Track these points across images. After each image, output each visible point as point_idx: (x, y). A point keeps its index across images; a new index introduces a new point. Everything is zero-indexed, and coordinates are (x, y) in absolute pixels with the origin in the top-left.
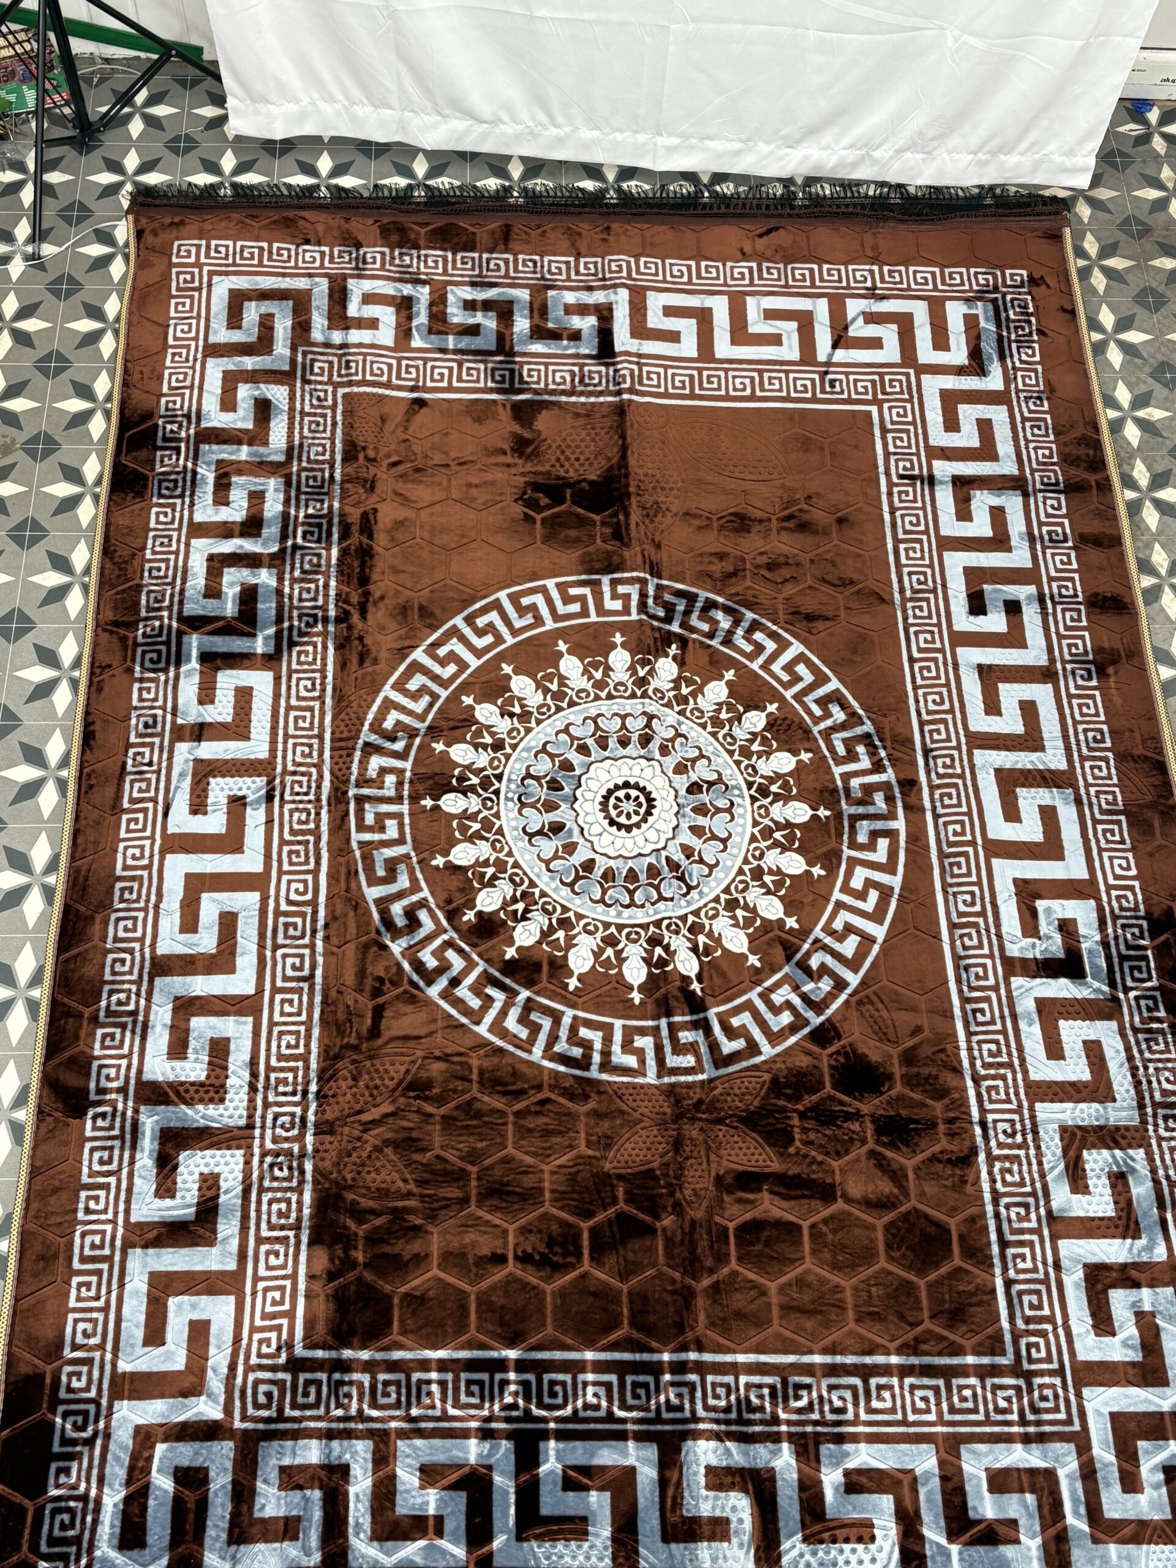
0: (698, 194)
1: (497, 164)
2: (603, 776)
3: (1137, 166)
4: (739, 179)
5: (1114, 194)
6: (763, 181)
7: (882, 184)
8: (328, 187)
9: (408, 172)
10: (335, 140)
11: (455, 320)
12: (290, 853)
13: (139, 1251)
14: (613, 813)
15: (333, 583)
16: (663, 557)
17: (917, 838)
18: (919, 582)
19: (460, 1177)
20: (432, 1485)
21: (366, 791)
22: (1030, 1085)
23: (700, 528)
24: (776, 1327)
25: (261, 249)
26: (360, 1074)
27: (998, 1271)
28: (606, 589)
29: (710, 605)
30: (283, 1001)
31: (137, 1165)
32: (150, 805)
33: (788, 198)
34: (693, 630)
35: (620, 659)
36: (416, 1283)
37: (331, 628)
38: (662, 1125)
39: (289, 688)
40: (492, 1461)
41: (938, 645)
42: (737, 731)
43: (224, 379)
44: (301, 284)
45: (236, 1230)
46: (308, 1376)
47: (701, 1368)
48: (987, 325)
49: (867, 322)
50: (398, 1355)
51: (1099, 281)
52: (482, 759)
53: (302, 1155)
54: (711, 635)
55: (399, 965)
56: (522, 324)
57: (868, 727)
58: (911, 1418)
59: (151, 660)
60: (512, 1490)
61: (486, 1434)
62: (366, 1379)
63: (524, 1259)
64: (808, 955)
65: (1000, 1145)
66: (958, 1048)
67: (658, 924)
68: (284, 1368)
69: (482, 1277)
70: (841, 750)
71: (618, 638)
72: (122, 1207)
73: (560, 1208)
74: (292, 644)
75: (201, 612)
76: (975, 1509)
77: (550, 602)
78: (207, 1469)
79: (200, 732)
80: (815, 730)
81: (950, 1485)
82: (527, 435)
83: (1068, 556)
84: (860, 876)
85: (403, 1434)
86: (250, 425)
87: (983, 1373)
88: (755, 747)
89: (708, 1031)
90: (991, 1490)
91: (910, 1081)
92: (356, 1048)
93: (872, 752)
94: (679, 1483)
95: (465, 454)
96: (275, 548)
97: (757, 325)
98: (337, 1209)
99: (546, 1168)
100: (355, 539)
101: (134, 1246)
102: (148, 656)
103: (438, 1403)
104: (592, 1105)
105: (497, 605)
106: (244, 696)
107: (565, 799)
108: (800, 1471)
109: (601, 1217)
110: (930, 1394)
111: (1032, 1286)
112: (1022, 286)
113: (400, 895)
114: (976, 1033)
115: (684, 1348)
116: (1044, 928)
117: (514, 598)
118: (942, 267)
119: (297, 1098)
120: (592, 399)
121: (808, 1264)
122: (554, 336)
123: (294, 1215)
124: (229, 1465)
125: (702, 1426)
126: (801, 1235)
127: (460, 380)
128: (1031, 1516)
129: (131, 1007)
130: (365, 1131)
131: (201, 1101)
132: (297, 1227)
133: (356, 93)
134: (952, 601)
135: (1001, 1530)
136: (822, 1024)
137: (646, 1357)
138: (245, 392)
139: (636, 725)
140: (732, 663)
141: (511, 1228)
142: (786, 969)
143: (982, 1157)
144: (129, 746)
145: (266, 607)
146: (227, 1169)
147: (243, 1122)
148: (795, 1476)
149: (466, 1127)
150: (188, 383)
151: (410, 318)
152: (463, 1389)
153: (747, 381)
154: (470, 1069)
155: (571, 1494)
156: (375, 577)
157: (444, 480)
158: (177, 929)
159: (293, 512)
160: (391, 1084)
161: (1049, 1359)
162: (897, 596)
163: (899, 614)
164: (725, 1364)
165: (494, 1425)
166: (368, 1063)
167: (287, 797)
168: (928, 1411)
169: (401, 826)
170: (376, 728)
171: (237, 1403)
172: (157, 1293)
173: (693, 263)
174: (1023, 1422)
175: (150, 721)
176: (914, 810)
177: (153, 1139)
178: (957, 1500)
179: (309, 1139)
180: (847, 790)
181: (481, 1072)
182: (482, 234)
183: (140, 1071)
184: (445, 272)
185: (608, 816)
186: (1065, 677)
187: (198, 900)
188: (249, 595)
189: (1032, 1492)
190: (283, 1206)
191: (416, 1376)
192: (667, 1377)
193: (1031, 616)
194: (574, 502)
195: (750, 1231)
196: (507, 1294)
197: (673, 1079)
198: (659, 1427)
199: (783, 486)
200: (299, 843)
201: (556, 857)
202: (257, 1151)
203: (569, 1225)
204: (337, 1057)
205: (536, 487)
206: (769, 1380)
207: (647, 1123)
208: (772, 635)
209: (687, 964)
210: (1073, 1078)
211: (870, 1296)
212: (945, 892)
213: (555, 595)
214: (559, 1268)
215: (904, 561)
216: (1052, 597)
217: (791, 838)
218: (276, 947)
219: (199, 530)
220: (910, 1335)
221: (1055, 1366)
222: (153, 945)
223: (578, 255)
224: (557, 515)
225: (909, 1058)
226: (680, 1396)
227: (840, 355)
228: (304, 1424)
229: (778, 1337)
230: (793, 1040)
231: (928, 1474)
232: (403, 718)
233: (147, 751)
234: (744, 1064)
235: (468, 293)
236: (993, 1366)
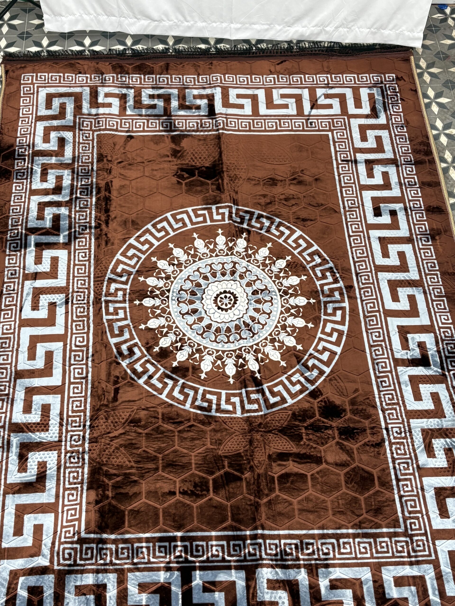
0: (251, 48)
1: (163, 39)
2: (215, 289)
3: (442, 31)
4: (268, 42)
5: (432, 42)
6: (279, 42)
7: (331, 42)
8: (89, 51)
9: (124, 44)
10: (91, 32)
11: (146, 103)
12: (76, 325)
13: (11, 495)
14: (219, 304)
15: (93, 212)
16: (239, 197)
17: (354, 310)
18: (352, 204)
19: (154, 459)
20: (144, 592)
21: (109, 298)
22: (407, 412)
23: (255, 184)
24: (297, 519)
25: (60, 76)
26: (109, 417)
27: (396, 491)
28: (214, 211)
29: (260, 216)
30: (74, 388)
31: (10, 459)
32: (14, 307)
33: (290, 49)
34: (253, 227)
35: (221, 240)
36: (135, 505)
37: (93, 231)
38: (244, 434)
39: (75, 256)
40: (171, 580)
41: (361, 230)
42: (273, 268)
43: (44, 130)
44: (78, 90)
45: (54, 485)
46: (88, 545)
47: (263, 537)
48: (378, 97)
49: (325, 98)
50: (127, 536)
51: (427, 78)
52: (161, 284)
53: (84, 452)
54: (261, 229)
55: (125, 371)
56: (175, 103)
57: (331, 264)
58: (359, 556)
59: (14, 247)
60: (180, 593)
61: (168, 569)
62: (113, 547)
63: (184, 493)
64: (307, 360)
65: (395, 438)
66: (375, 397)
67: (240, 349)
68: (76, 542)
69: (165, 502)
70: (319, 275)
71: (220, 231)
72: (3, 477)
73: (199, 471)
74: (76, 238)
75: (35, 226)
76: (389, 594)
77: (189, 217)
78: (42, 587)
79: (35, 276)
80: (308, 267)
81: (377, 584)
82: (178, 149)
83: (417, 191)
84: (329, 327)
85: (130, 570)
86: (56, 149)
87: (391, 535)
88: (282, 275)
89: (263, 394)
90: (396, 586)
91: (354, 412)
92: (107, 406)
93: (333, 274)
94: (255, 587)
95: (151, 158)
96: (68, 199)
97: (277, 101)
98: (99, 474)
99: (192, 454)
100: (103, 193)
101: (9, 493)
102: (12, 245)
103: (146, 557)
104: (213, 427)
105: (166, 219)
106: (55, 261)
107: (198, 299)
108: (309, 580)
109: (217, 474)
110: (367, 545)
111: (411, 498)
112: (393, 81)
113: (125, 342)
114: (383, 391)
115: (256, 528)
116: (411, 346)
117: (173, 216)
118: (358, 74)
119: (81, 428)
120: (206, 133)
121: (311, 491)
122: (189, 108)
123: (80, 478)
124: (52, 585)
125: (265, 562)
126: (307, 479)
127: (148, 127)
128: (414, 596)
129: (7, 392)
130: (111, 441)
131: (38, 431)
132: (82, 483)
133: (99, 10)
134: (366, 211)
135: (401, 601)
136: (314, 389)
137: (239, 533)
138: (53, 135)
139: (229, 267)
140: (271, 240)
141: (178, 480)
142: (298, 367)
143: (387, 443)
144: (4, 283)
145: (64, 223)
146: (50, 459)
147: (57, 439)
148: (307, 583)
149: (157, 438)
150: (28, 132)
151: (125, 102)
152: (157, 549)
153: (274, 124)
154: (158, 413)
155: (207, 594)
156: (112, 209)
157: (142, 168)
158: (26, 359)
159: (75, 184)
160: (123, 421)
161: (420, 529)
162: (342, 210)
163: (343, 217)
164: (274, 535)
166: (112, 412)
167: (75, 302)
168: (366, 553)
169: (125, 312)
170: (113, 271)
171: (56, 558)
172: (20, 513)
173: (249, 76)
174: (409, 556)
175: (14, 272)
176: (352, 298)
177: (17, 447)
178: (380, 591)
179: (87, 445)
180: (323, 291)
181: (163, 415)
182: (157, 68)
183: (11, 419)
184: (141, 83)
185: (217, 305)
186: (417, 241)
187: (36, 346)
188: (56, 218)
189: (414, 586)
190: (75, 474)
191: (136, 545)
192: (249, 541)
193: (401, 216)
194: (199, 176)
195: (285, 477)
196: (176, 508)
197: (248, 414)
198: (245, 563)
199: (291, 166)
200: (80, 321)
201: (194, 323)
202: (63, 451)
203: (204, 478)
204: (99, 410)
205: (182, 170)
206: (294, 541)
207: (237, 433)
208: (288, 228)
209: (254, 366)
210: (426, 408)
211: (339, 504)
212: (367, 332)
213: (192, 214)
214: (198, 496)
215: (345, 195)
216: (410, 208)
217: (298, 312)
218: (70, 365)
219: (34, 192)
220: (357, 520)
221: (423, 531)
222: (16, 366)
223: (199, 75)
224: (192, 181)
225: (353, 402)
226: (254, 549)
227: (314, 112)
228: (85, 567)
229: (298, 523)
230: (301, 396)
231: (367, 580)
232: (125, 267)
233: (12, 285)
234: (280, 407)
235: (151, 92)
236: (395, 533)
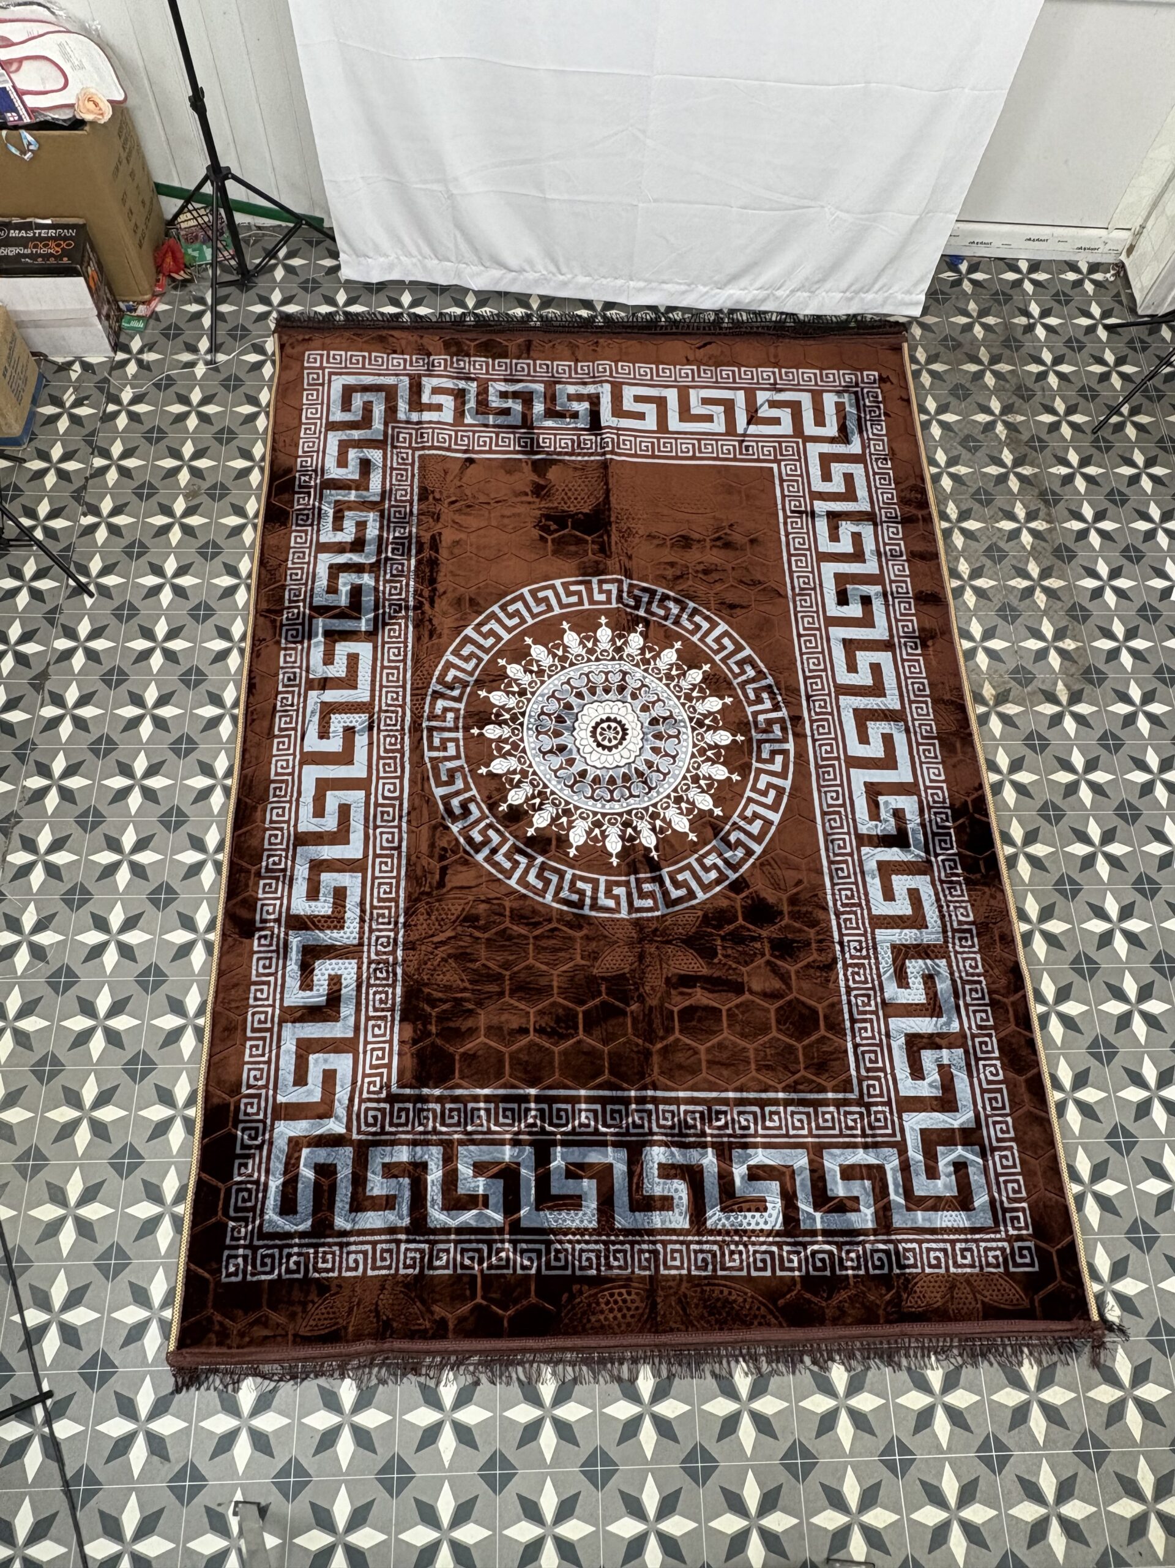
0: (658, 319)
1: (522, 300)
2: (593, 714)
3: (953, 301)
4: (685, 310)
5: (937, 320)
6: (701, 312)
7: (782, 313)
8: (409, 314)
9: (463, 305)
10: (412, 283)
11: (494, 405)
12: (384, 765)
13: (289, 1025)
14: (600, 738)
15: (412, 583)
16: (633, 565)
17: (801, 755)
18: (805, 583)
19: (498, 978)
20: (481, 1175)
21: (434, 723)
22: (872, 918)
23: (659, 545)
24: (704, 1074)
25: (364, 357)
26: (432, 911)
27: (849, 1038)
28: (595, 586)
29: (665, 597)
30: (381, 863)
31: (288, 969)
32: (292, 733)
33: (718, 321)
34: (653, 614)
35: (604, 634)
36: (469, 1046)
37: (411, 613)
38: (631, 944)
39: (383, 654)
40: (520, 1160)
41: (817, 625)
42: (683, 683)
43: (339, 445)
44: (390, 381)
45: (353, 1011)
46: (401, 1105)
47: (655, 1101)
48: (850, 409)
49: (770, 407)
50: (459, 1092)
51: (926, 379)
52: (512, 702)
53: (395, 963)
54: (666, 618)
55: (457, 840)
56: (539, 408)
57: (770, 680)
58: (792, 1132)
59: (292, 636)
60: (533, 1178)
61: (516, 1143)
62: (438, 1107)
63: (540, 1031)
64: (729, 833)
65: (852, 957)
66: (825, 894)
67: (629, 813)
68: (384, 1101)
69: (514, 1043)
70: (752, 696)
71: (603, 620)
72: (278, 996)
73: (564, 999)
74: (385, 624)
75: (325, 603)
76: (832, 1190)
77: (557, 595)
78: (335, 1165)
79: (324, 684)
80: (735, 682)
81: (816, 1175)
82: (542, 482)
83: (903, 566)
84: (764, 780)
85: (462, 1143)
86: (356, 477)
87: (838, 1103)
88: (695, 694)
89: (662, 884)
90: (843, 1178)
91: (794, 916)
92: (429, 894)
93: (773, 697)
94: (641, 1174)
95: (500, 496)
96: (373, 560)
97: (696, 409)
98: (418, 998)
99: (555, 973)
101: (286, 1022)
102: (290, 633)
103: (485, 1123)
104: (585, 932)
105: (521, 597)
106: (353, 660)
107: (567, 729)
108: (719, 1166)
109: (591, 1004)
110: (804, 1117)
111: (871, 1048)
112: (874, 383)
113: (457, 793)
114: (838, 884)
115: (644, 1088)
116: (883, 814)
117: (533, 593)
118: (821, 369)
119: (391, 927)
120: (586, 458)
121: (726, 1033)
122: (561, 415)
123: (390, 1002)
124: (350, 1162)
125: (655, 1138)
126: (721, 1015)
127: (497, 445)
128: (867, 1194)
129: (282, 866)
130: (435, 948)
131: (329, 928)
132: (392, 1010)
133: (426, 250)
134: (826, 596)
135: (849, 1204)
136: (737, 879)
137: (620, 1093)
138: (353, 454)
139: (615, 679)
140: (680, 637)
141: (532, 1011)
142: (714, 843)
143: (840, 965)
144: (278, 693)
145: (368, 600)
146: (346, 972)
147: (356, 942)
148: (716, 1169)
149: (502, 946)
150: (315, 448)
151: (464, 403)
152: (501, 1113)
153: (690, 446)
154: (504, 908)
155: (571, 1181)
156: (439, 579)
157: (486, 513)
158: (311, 815)
159: (385, 535)
160: (453, 918)
161: (881, 1095)
162: (790, 593)
163: (791, 605)
164: (671, 1098)
165: (521, 1137)
166: (437, 904)
167: (382, 727)
168: (803, 1128)
169: (458, 747)
170: (441, 681)
171: (355, 1122)
172: (302, 1052)
173: (654, 366)
174: (864, 1135)
175: (292, 676)
176: (799, 736)
177: (298, 952)
178: (820, 1184)
179: (399, 953)
180: (756, 723)
181: (512, 910)
182: (512, 347)
183: (288, 908)
184: (487, 373)
185: (596, 741)
186: (900, 647)
187: (324, 796)
188: (356, 592)
189: (869, 1179)
190: (383, 996)
191: (470, 1105)
192: (633, 1106)
193: (878, 606)
194: (573, 528)
195: (688, 1013)
196: (529, 1053)
197: (639, 915)
198: (628, 1138)
199: (714, 517)
200: (390, 758)
201: (561, 768)
202: (365, 960)
203: (571, 1009)
204: (418, 900)
205: (548, 517)
206: (699, 1108)
207: (621, 943)
208: (707, 618)
209: (648, 840)
210: (900, 913)
211: (766, 1055)
212: (819, 791)
213: (561, 590)
214: (563, 1037)
215: (794, 569)
216: (892, 594)
217: (718, 755)
218: (376, 827)
219: (323, 548)
220: (792, 1080)
221: (885, 1099)
222: (296, 826)
223: (577, 361)
224: (563, 536)
225: (793, 901)
226: (641, 1118)
227: (753, 429)
228: (397, 1137)
229: (706, 1080)
230: (718, 889)
231: (802, 1168)
232: (458, 674)
233: (290, 696)
234: (685, 905)
235: (502, 387)
236: (845, 1099)
